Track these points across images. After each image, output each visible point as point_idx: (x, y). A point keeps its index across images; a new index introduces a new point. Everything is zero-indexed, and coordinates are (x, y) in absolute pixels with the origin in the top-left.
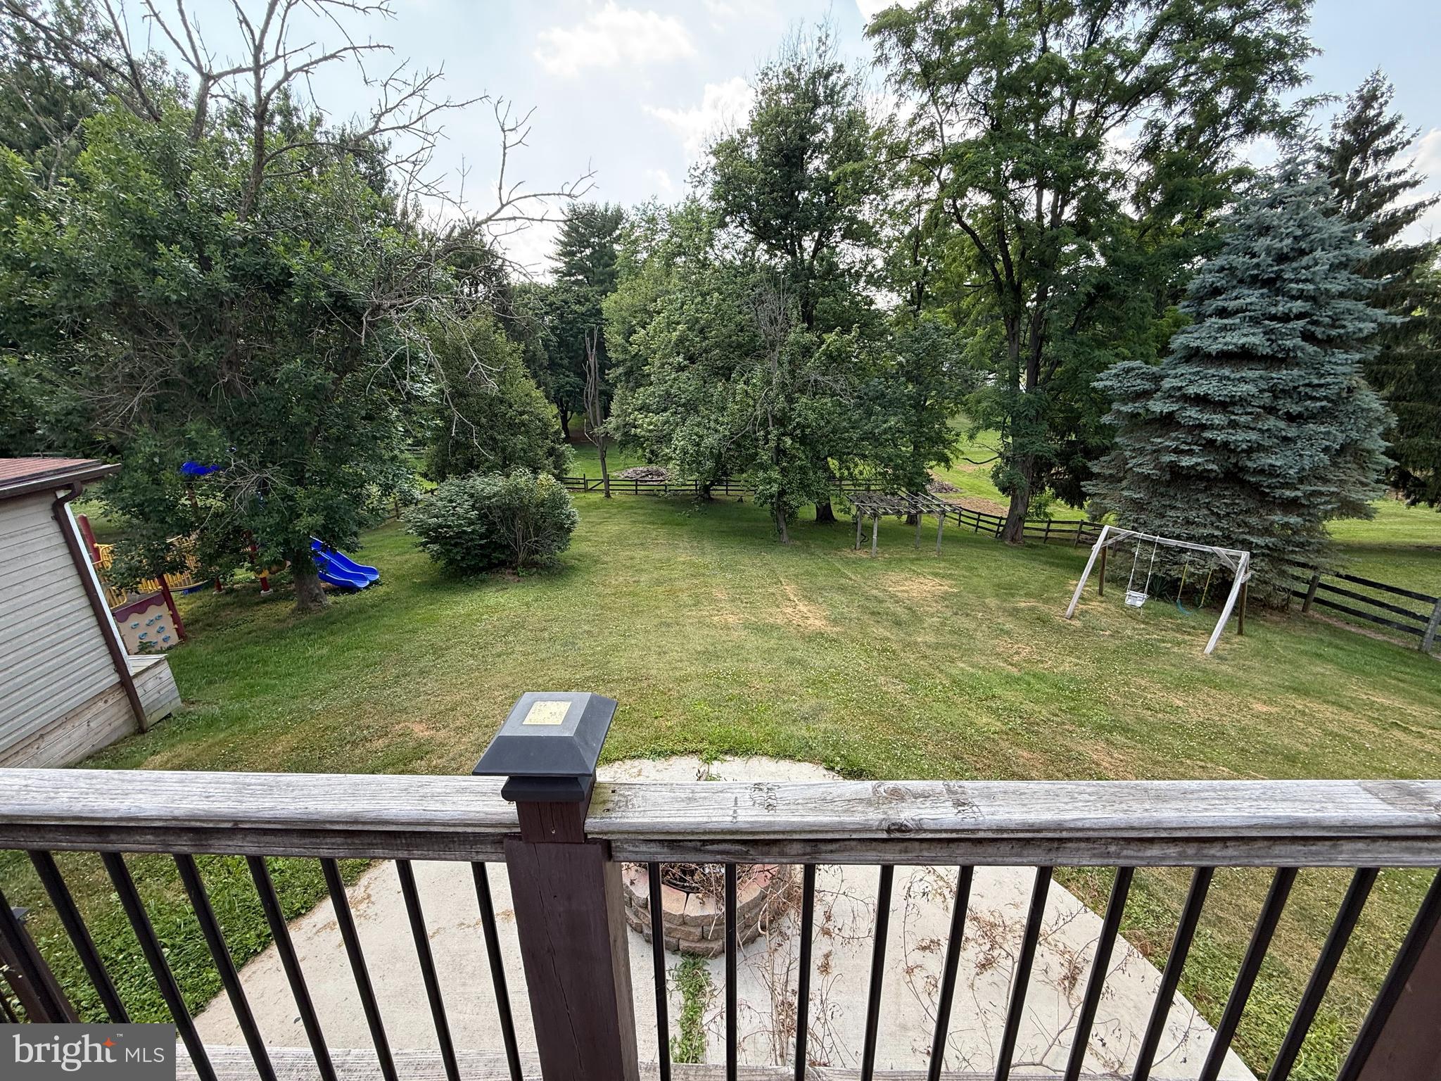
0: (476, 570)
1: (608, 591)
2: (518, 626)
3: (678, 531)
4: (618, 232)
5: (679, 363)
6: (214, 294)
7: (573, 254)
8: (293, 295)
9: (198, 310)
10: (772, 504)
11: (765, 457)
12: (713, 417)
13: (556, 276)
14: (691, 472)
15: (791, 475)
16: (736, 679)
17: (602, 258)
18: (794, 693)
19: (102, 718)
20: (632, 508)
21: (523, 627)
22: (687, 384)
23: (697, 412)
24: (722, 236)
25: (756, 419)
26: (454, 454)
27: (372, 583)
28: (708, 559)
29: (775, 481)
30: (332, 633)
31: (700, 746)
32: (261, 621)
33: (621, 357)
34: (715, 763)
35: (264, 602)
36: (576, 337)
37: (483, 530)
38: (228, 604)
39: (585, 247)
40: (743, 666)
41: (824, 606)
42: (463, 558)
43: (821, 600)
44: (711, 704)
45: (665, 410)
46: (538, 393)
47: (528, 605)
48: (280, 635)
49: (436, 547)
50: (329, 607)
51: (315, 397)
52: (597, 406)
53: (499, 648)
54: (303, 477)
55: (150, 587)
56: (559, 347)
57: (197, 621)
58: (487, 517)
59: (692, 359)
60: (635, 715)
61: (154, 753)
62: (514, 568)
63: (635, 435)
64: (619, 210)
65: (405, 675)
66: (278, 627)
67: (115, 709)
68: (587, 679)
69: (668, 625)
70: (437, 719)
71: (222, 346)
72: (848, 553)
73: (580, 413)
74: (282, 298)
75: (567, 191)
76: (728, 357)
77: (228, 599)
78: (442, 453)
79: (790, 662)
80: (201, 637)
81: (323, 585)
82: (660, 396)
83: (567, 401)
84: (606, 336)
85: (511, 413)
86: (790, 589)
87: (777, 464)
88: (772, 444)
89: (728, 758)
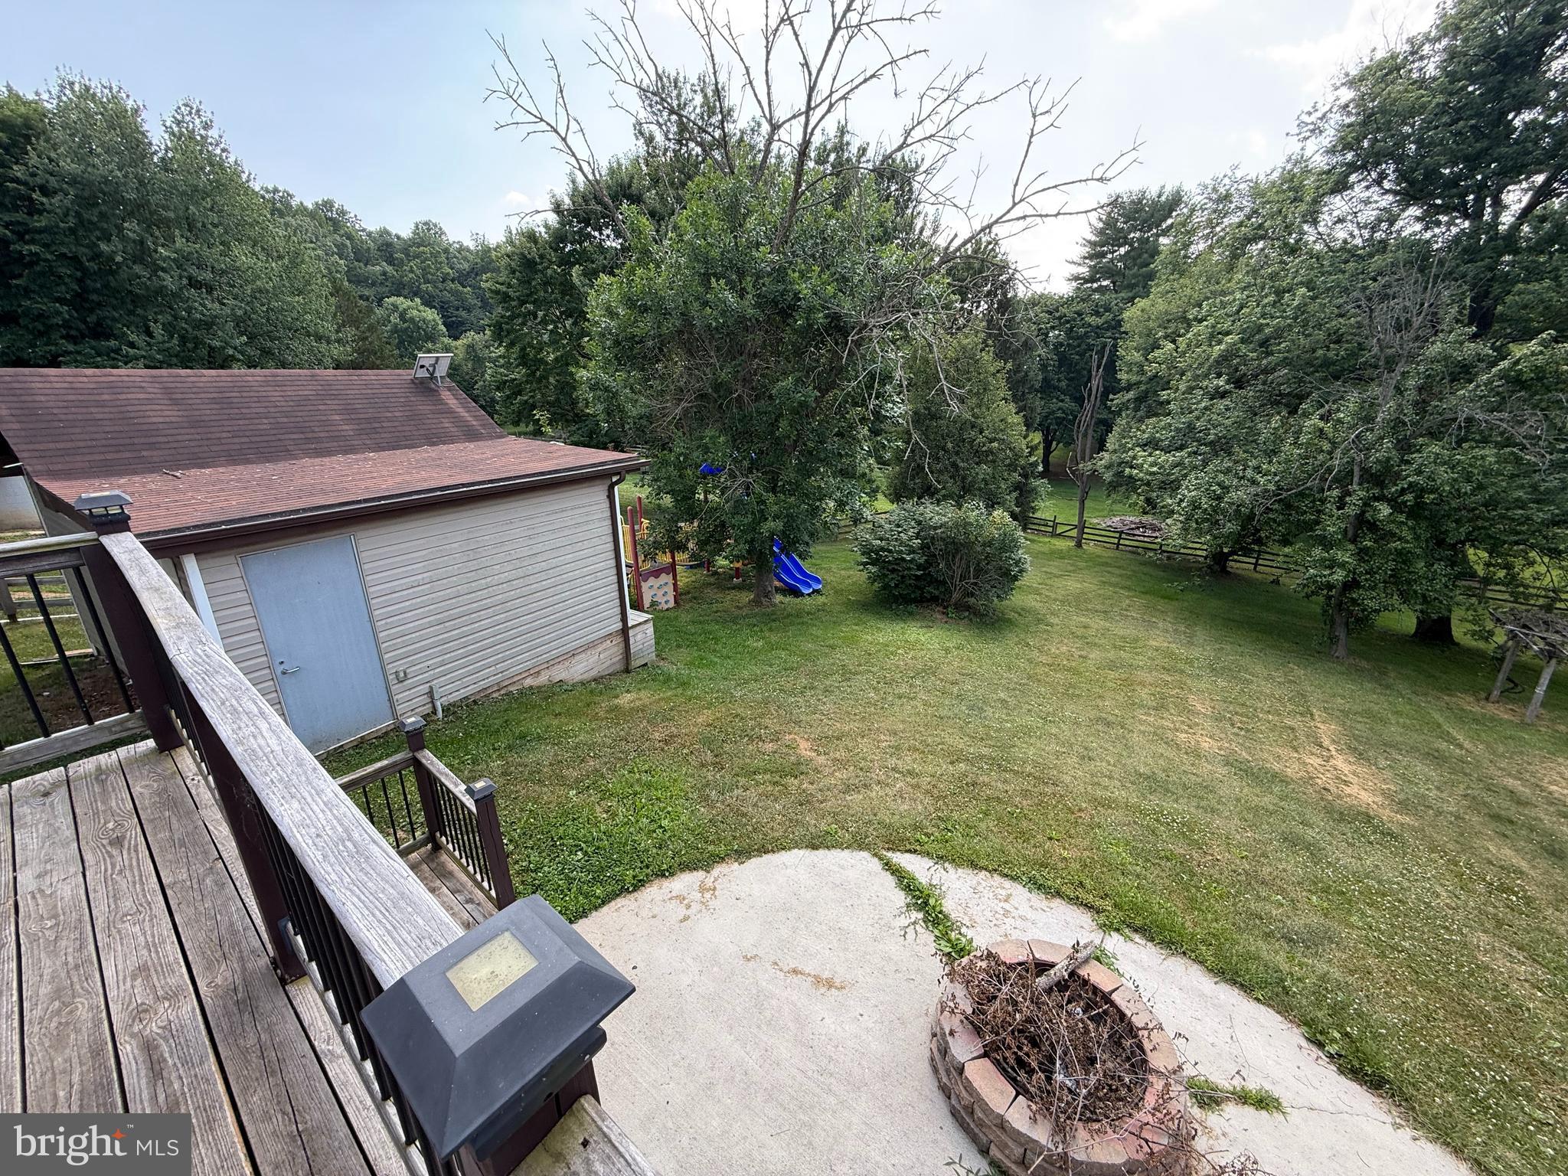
0: (907, 600)
1: (1044, 659)
2: (929, 671)
3: (1162, 604)
4: (1169, 221)
5: (1218, 387)
6: (742, 319)
7: (1103, 255)
8: (797, 317)
9: (728, 334)
10: (1329, 598)
11: (1331, 528)
12: (1253, 463)
13: (1074, 284)
14: (1200, 533)
15: (1376, 562)
16: (1186, 831)
17: (1140, 256)
18: (1282, 891)
19: (608, 653)
20: (1106, 564)
21: (934, 675)
22: (1225, 415)
23: (1230, 454)
24: (1338, 204)
25: (1329, 470)
26: (913, 478)
27: (815, 591)
28: (1196, 652)
29: (1342, 565)
30: (771, 630)
31: (1098, 903)
32: (727, 604)
33: (1134, 378)
34: (1115, 935)
35: (733, 588)
36: (1082, 355)
37: (922, 561)
38: (711, 584)
39: (1120, 246)
40: (1204, 818)
41: (1388, 774)
42: (896, 586)
43: (1383, 763)
44: (1135, 853)
45: (1181, 448)
46: (1017, 419)
47: (947, 650)
48: (734, 621)
49: (873, 569)
50: (775, 605)
51: (798, 413)
52: (1090, 437)
53: (904, 689)
54: (776, 485)
55: (665, 559)
56: (1060, 366)
57: (689, 593)
58: (929, 548)
59: (1239, 383)
60: (1025, 824)
61: (628, 691)
62: (945, 608)
63: (1130, 477)
64: (1178, 192)
65: (812, 688)
66: (737, 612)
67: (616, 649)
68: (982, 757)
69: (1108, 724)
70: (822, 742)
71: (740, 365)
72: (1469, 704)
73: (1067, 444)
74: (790, 321)
75: (1097, 175)
76: (1301, 380)
77: (712, 580)
78: (902, 475)
79: (1292, 841)
80: (687, 606)
81: (777, 583)
82: (1178, 430)
83: (1055, 430)
84: (1121, 352)
85: (980, 439)
86: (1326, 730)
87: (1353, 541)
88: (1351, 511)
89: (1137, 938)
